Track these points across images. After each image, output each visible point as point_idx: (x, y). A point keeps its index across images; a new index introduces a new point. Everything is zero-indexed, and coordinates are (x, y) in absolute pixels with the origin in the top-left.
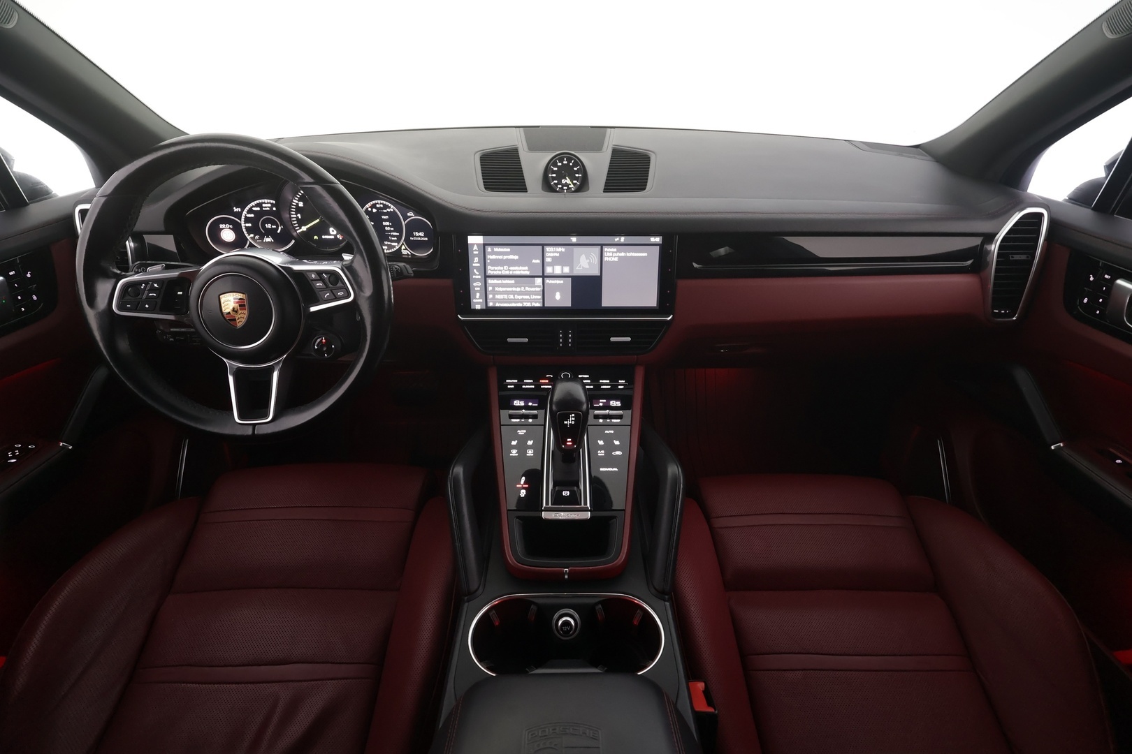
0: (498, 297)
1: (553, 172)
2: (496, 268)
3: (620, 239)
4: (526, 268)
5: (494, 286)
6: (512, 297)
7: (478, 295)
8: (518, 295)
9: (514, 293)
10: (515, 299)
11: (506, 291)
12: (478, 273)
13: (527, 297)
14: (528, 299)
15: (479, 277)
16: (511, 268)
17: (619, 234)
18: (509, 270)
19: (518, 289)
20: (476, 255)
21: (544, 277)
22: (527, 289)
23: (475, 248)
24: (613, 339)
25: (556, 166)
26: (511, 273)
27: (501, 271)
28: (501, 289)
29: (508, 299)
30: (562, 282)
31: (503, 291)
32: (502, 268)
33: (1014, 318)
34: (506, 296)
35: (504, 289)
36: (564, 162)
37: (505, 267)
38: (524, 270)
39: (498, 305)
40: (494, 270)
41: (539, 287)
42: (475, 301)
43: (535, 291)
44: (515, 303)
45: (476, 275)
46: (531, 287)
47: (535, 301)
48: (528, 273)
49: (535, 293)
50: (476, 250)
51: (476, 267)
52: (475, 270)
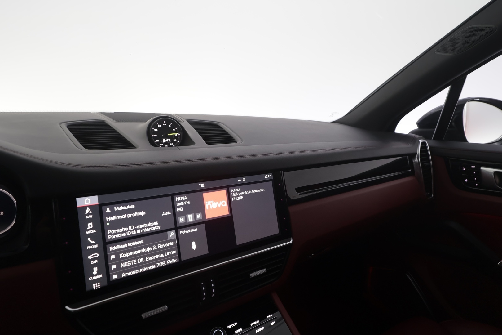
0: (124, 265)
1: (155, 133)
2: (118, 231)
3: (242, 180)
4: (156, 223)
5: (117, 253)
6: (142, 260)
7: (95, 270)
8: (150, 256)
9: (143, 255)
10: (146, 262)
11: (134, 255)
12: (93, 242)
13: (161, 255)
14: (161, 258)
15: (96, 246)
16: (138, 227)
17: (241, 176)
18: (136, 229)
19: (149, 249)
20: (90, 220)
21: (177, 228)
22: (160, 246)
23: (88, 211)
24: (252, 275)
25: (157, 128)
26: (138, 232)
27: (125, 232)
28: (127, 255)
29: (138, 264)
30: (196, 230)
31: (130, 256)
32: (126, 229)
33: (433, 196)
34: (134, 262)
35: (131, 254)
36: (164, 125)
37: (130, 227)
38: (154, 226)
39: (124, 275)
40: (117, 233)
41: (172, 240)
42: (91, 279)
43: (169, 246)
44: (146, 266)
45: (91, 244)
46: (164, 243)
47: (170, 257)
48: (158, 228)
49: (169, 249)
50: (89, 214)
51: (90, 235)
52: (89, 239)
